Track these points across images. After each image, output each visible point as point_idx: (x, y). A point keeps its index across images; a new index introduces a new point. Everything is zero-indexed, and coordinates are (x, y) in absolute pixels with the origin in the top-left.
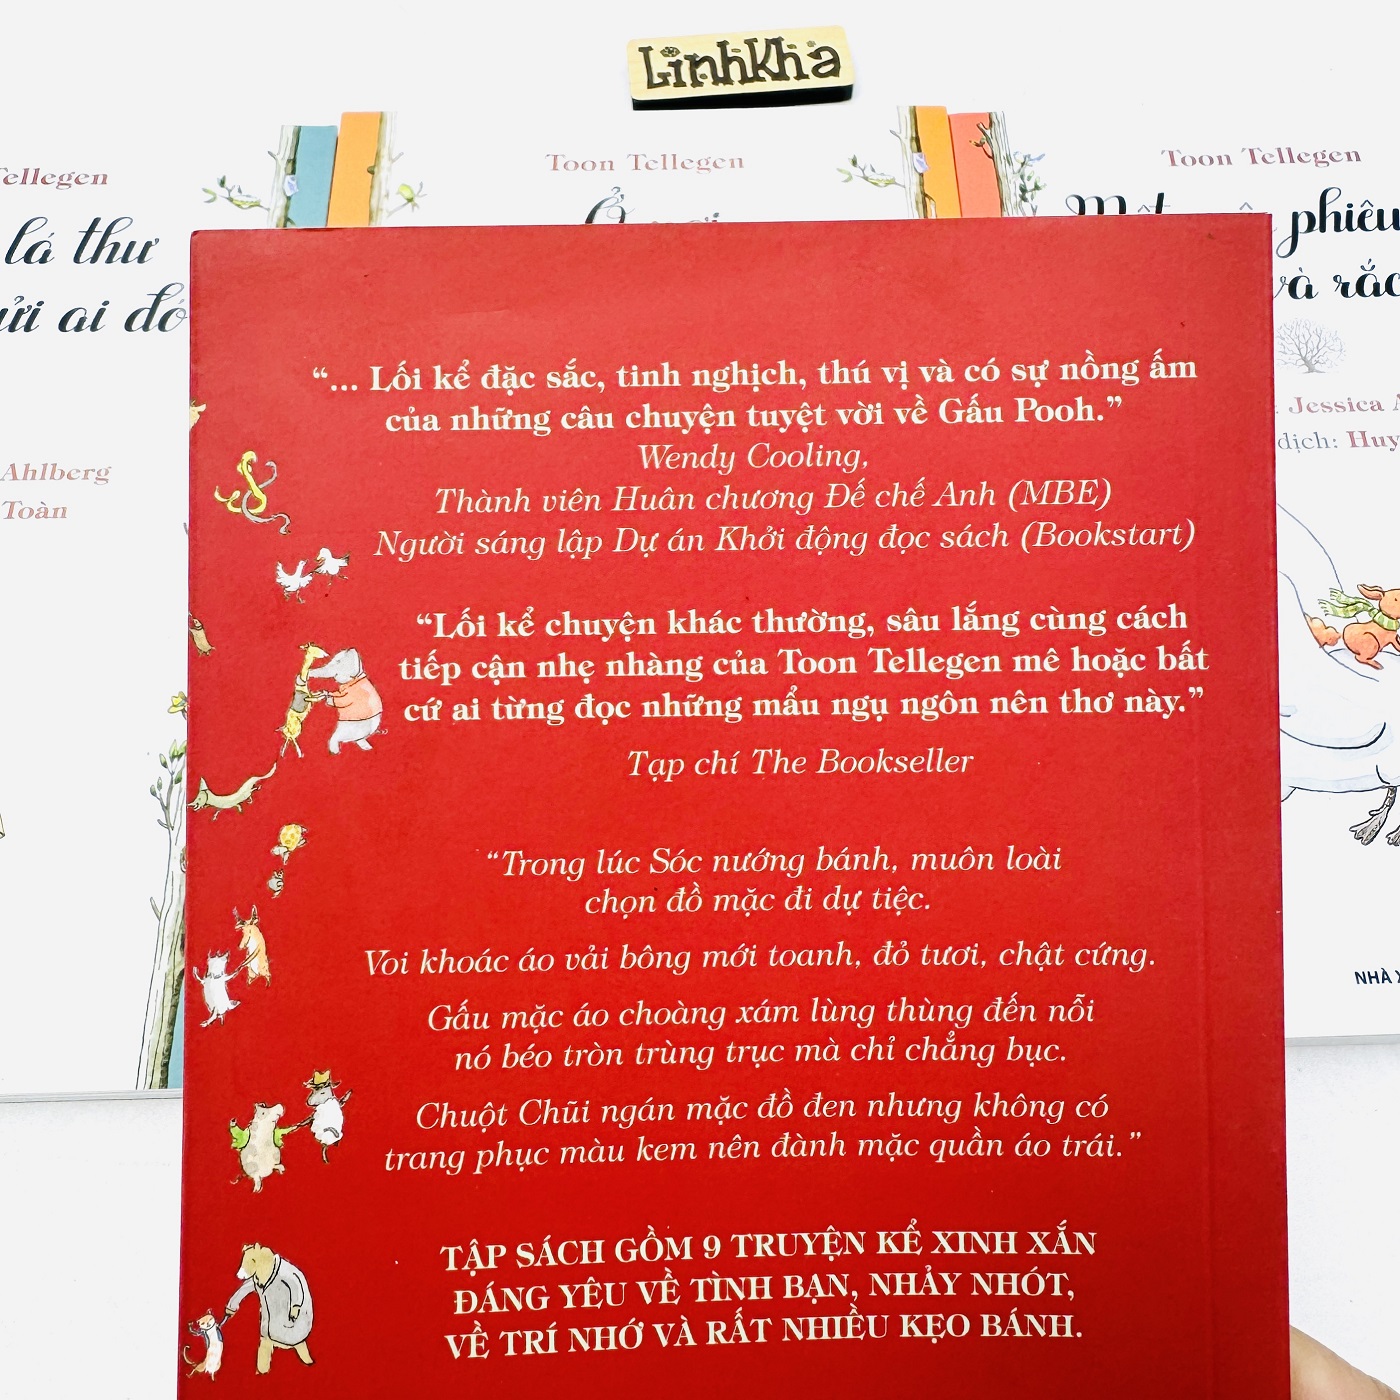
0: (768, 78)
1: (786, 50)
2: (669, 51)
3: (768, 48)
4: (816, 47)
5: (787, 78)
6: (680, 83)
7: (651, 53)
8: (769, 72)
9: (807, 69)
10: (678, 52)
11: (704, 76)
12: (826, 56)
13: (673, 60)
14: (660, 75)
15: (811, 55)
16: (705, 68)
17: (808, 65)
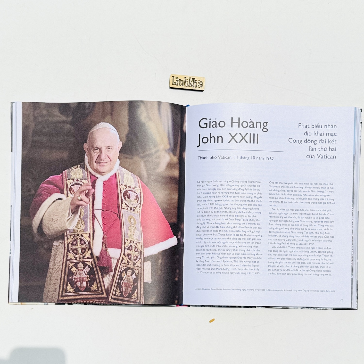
0: (191, 86)
1: (195, 81)
2: (177, 78)
3: (192, 80)
4: (200, 81)
5: (194, 87)
6: (177, 85)
7: (174, 78)
8: (191, 85)
9: (197, 86)
10: (178, 78)
11: (181, 84)
12: (201, 83)
13: (177, 80)
14: (175, 82)
15: (198, 83)
16: (182, 82)
17: (198, 85)
